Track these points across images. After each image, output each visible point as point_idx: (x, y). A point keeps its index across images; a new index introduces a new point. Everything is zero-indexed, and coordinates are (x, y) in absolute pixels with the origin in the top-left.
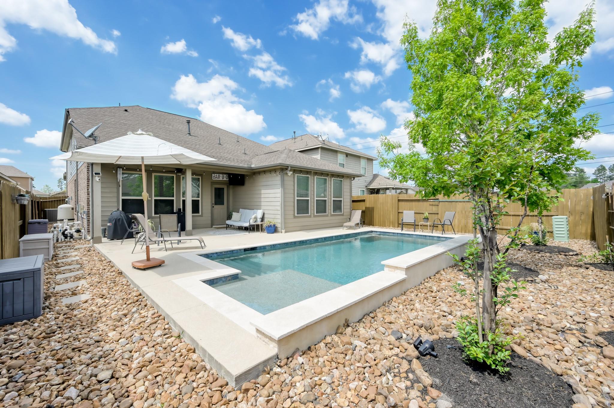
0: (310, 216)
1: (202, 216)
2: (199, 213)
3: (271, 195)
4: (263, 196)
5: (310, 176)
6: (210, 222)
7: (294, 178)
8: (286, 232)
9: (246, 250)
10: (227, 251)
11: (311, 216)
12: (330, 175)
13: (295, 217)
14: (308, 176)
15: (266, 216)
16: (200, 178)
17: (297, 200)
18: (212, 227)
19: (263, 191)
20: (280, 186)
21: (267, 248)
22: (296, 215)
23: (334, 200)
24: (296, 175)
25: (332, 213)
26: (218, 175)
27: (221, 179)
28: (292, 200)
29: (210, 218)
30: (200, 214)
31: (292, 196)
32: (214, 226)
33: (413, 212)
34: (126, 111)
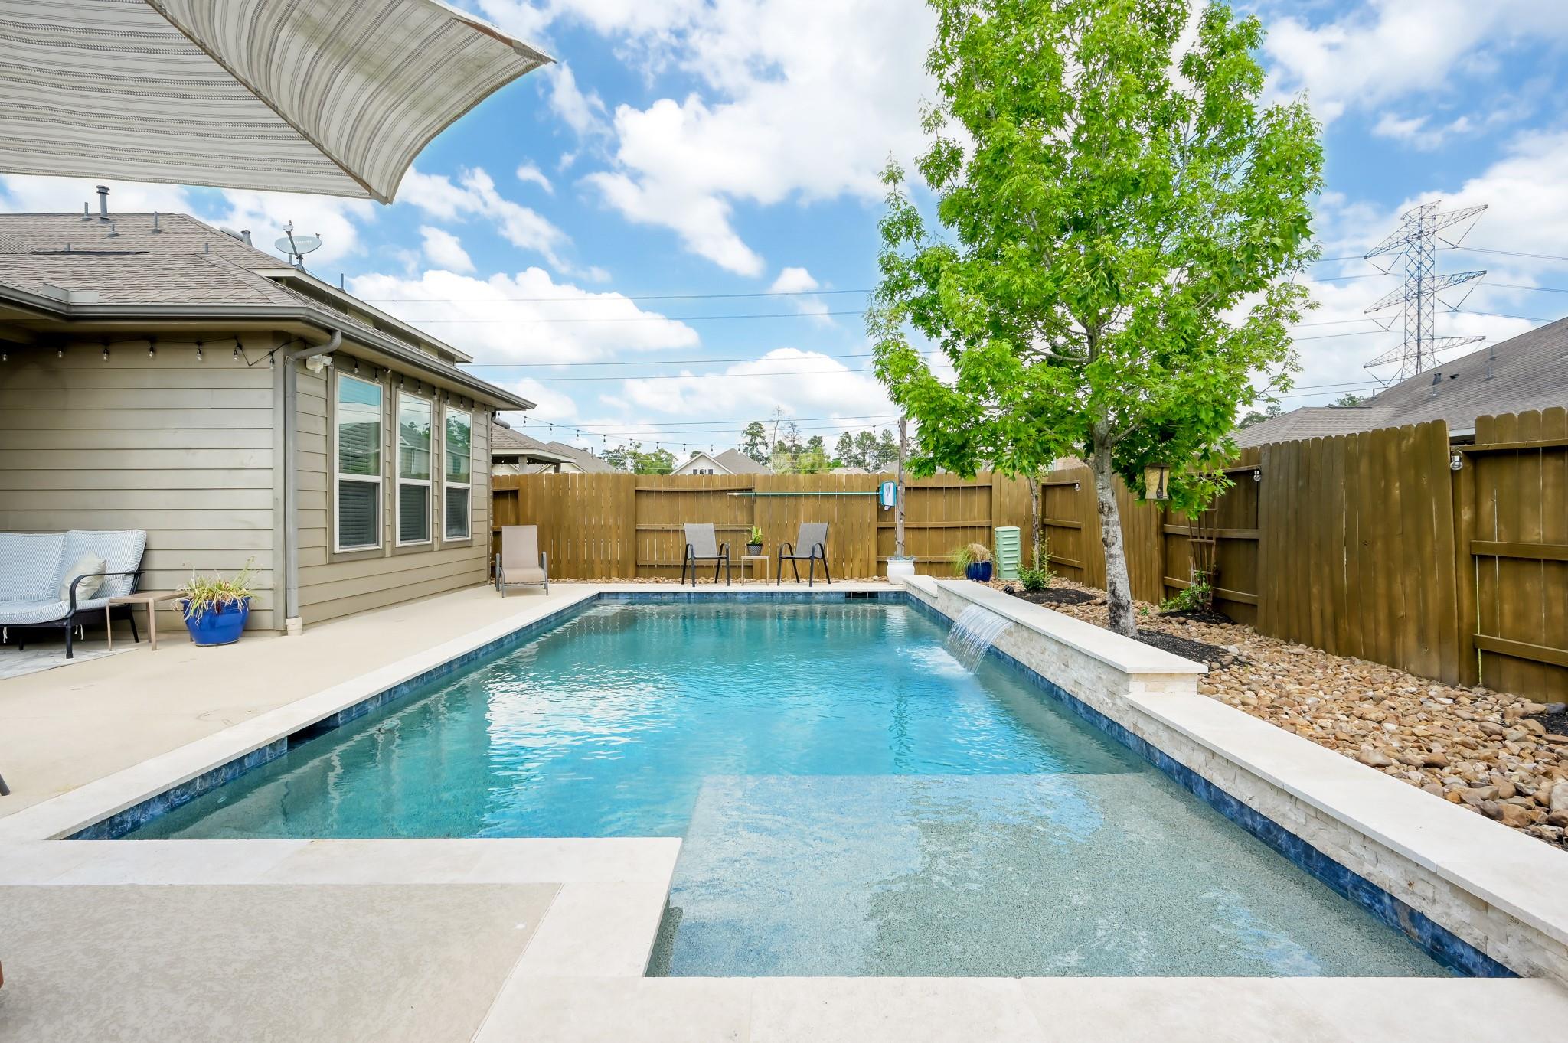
0: (382, 553)
3: (200, 459)
5: (382, 386)
7: (330, 385)
8: (306, 626)
10: (217, 770)
11: (383, 550)
12: (438, 391)
13: (332, 558)
14: (376, 384)
17: (341, 484)
22: (337, 549)
23: (449, 490)
24: (338, 374)
25: (444, 539)
31: (322, 467)
33: (711, 527)
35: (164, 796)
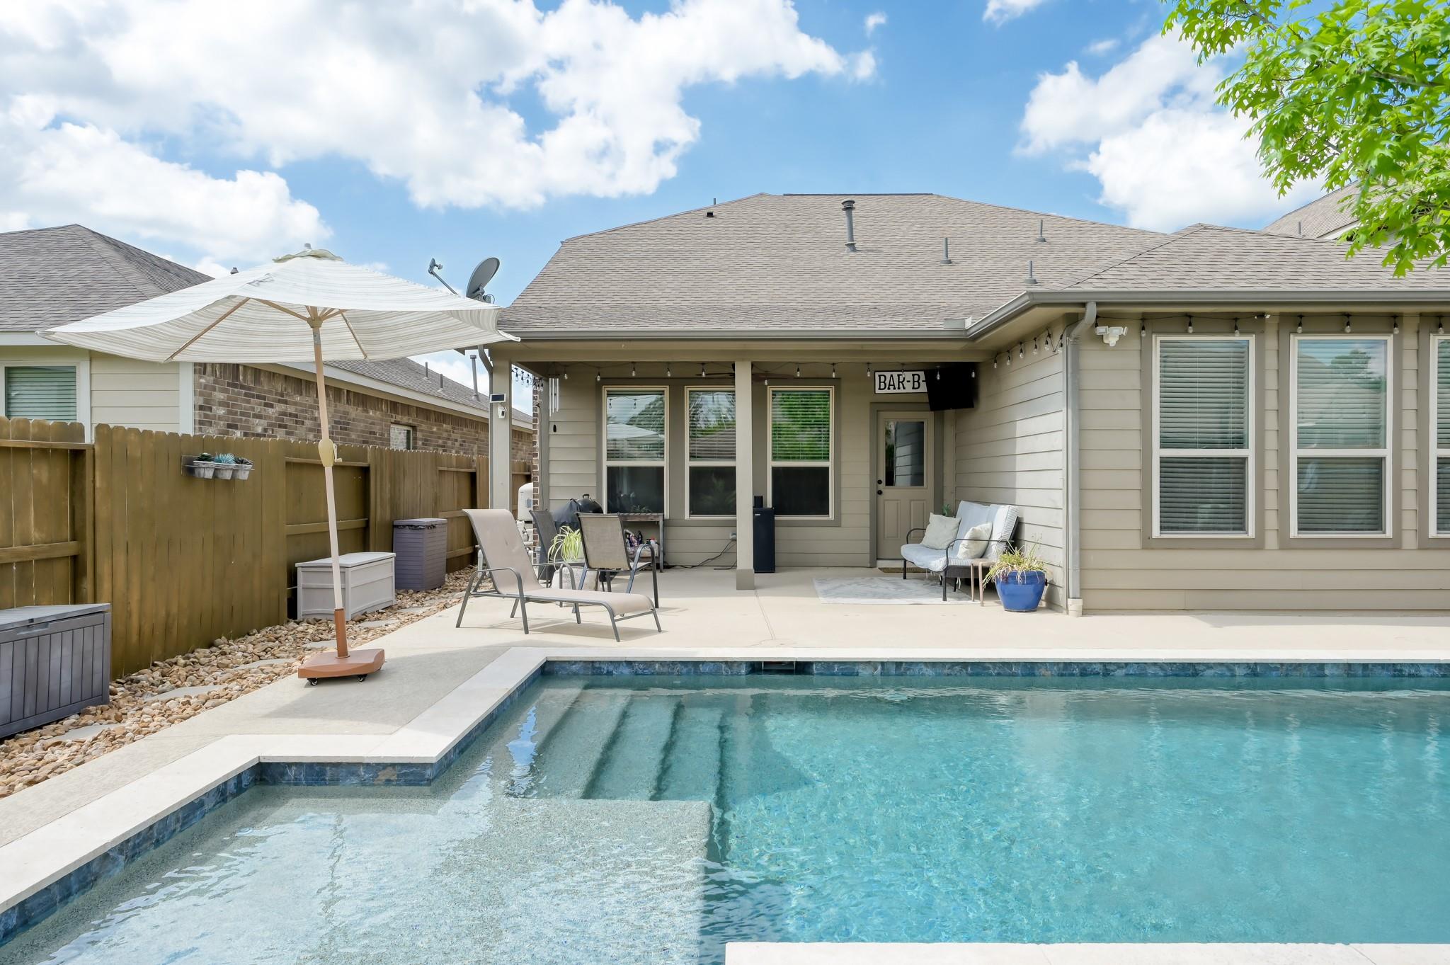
0: (1258, 544)
1: (837, 523)
2: (826, 512)
3: (1039, 443)
4: (1021, 446)
5: (1252, 339)
6: (866, 547)
7: (1145, 354)
8: (1085, 611)
9: (757, 668)
11: (1259, 541)
12: (1409, 323)
13: (1148, 543)
14: (1237, 337)
15: (1027, 533)
16: (832, 389)
17: (1163, 461)
18: (873, 566)
19: (1022, 427)
20: (1060, 400)
21: (865, 672)
22: (1156, 532)
23: (1445, 462)
24: (1157, 340)
25: (1432, 533)
26: (895, 374)
27: (909, 388)
28: (1135, 461)
29: (866, 534)
30: (831, 516)
31: (1134, 441)
32: (881, 564)
34: (710, 215)
35: (629, 663)
